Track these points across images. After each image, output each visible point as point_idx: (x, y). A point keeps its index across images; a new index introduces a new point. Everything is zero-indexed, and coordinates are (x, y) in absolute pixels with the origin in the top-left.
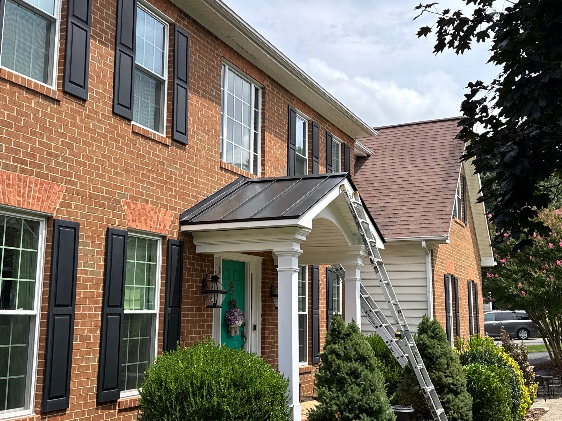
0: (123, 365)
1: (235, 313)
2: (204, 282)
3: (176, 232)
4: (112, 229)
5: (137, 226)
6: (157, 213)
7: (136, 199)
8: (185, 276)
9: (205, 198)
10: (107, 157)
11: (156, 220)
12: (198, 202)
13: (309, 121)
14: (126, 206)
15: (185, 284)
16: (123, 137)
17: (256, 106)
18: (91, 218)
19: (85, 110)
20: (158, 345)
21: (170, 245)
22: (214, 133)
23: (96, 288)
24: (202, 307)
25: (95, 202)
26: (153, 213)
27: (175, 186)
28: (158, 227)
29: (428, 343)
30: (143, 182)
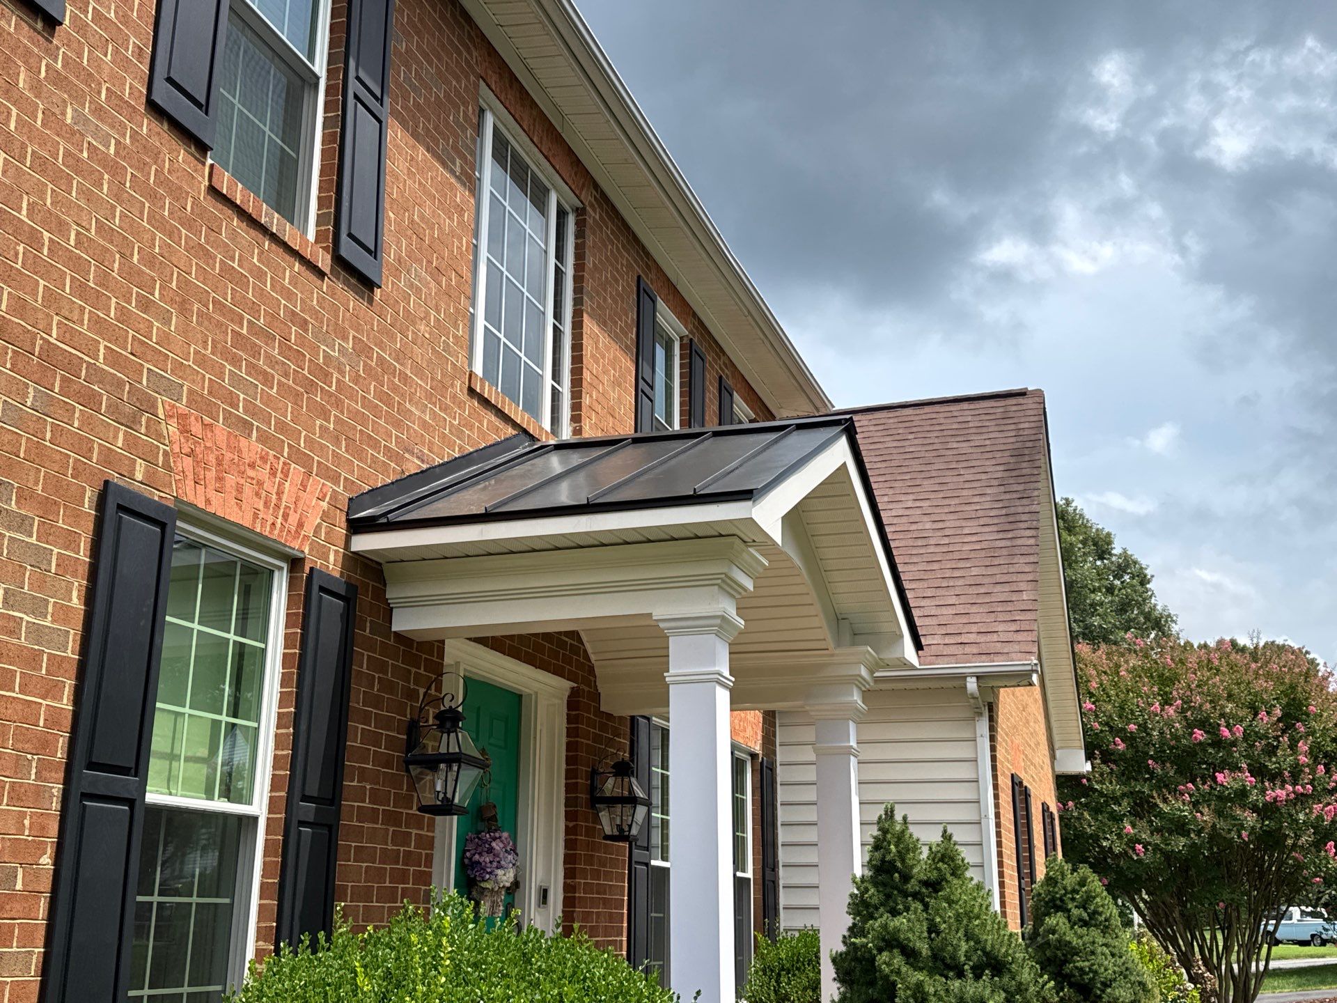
0: (131, 993)
1: (494, 844)
2: (413, 729)
3: (336, 552)
4: (121, 490)
5: (208, 501)
6: (279, 474)
7: (211, 410)
8: (357, 703)
9: (425, 466)
10: (117, 240)
11: (274, 497)
12: (403, 472)
13: (681, 338)
14: (173, 422)
15: (357, 727)
16: (177, 194)
17: (560, 256)
18: (44, 433)
19: (50, 56)
20: (259, 929)
21: (315, 588)
22: (453, 283)
23: (48, 692)
24: (405, 811)
25: (64, 379)
26: (263, 473)
27: (338, 404)
28: (279, 521)
29: (1075, 942)
30: (235, 361)
